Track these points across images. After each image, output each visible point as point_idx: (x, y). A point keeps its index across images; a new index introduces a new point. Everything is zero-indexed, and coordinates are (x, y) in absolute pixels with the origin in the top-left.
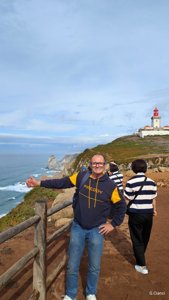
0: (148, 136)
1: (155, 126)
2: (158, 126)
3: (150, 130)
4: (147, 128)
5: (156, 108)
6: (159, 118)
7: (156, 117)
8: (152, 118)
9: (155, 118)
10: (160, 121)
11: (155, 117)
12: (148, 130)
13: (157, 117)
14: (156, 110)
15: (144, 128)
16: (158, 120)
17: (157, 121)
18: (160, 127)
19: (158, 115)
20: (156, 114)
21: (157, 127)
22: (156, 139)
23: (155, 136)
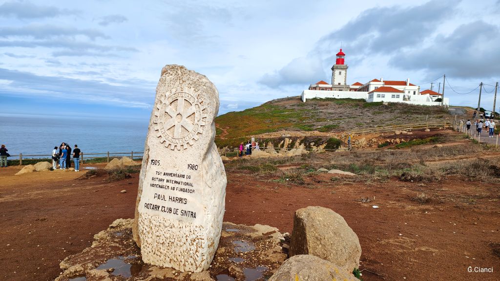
0: (315, 99)
1: (336, 83)
2: (342, 83)
3: (326, 89)
4: (321, 86)
5: (341, 50)
6: (346, 68)
7: (339, 65)
8: (333, 69)
9: (337, 68)
10: (346, 74)
11: (337, 65)
12: (323, 89)
13: (342, 66)
14: (341, 54)
15: (315, 86)
16: (343, 72)
17: (340, 73)
18: (345, 84)
19: (343, 63)
20: (341, 61)
21: (339, 84)
22: (323, 106)
23: (328, 99)
